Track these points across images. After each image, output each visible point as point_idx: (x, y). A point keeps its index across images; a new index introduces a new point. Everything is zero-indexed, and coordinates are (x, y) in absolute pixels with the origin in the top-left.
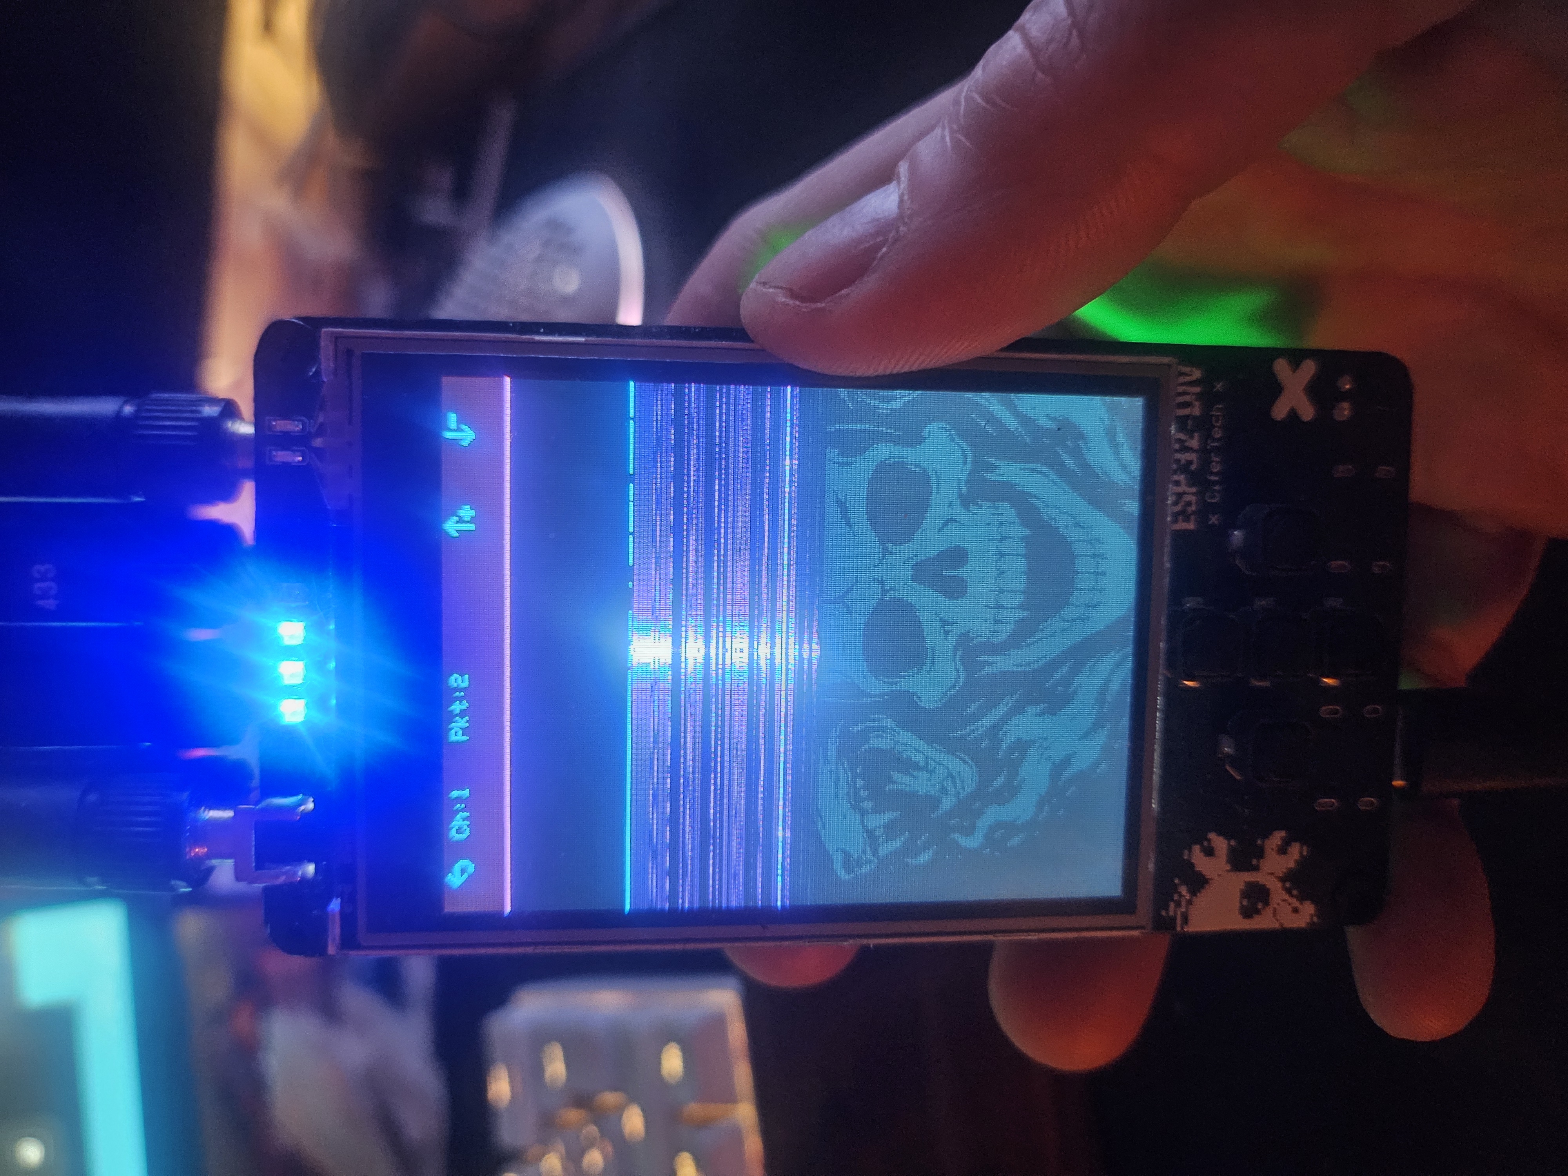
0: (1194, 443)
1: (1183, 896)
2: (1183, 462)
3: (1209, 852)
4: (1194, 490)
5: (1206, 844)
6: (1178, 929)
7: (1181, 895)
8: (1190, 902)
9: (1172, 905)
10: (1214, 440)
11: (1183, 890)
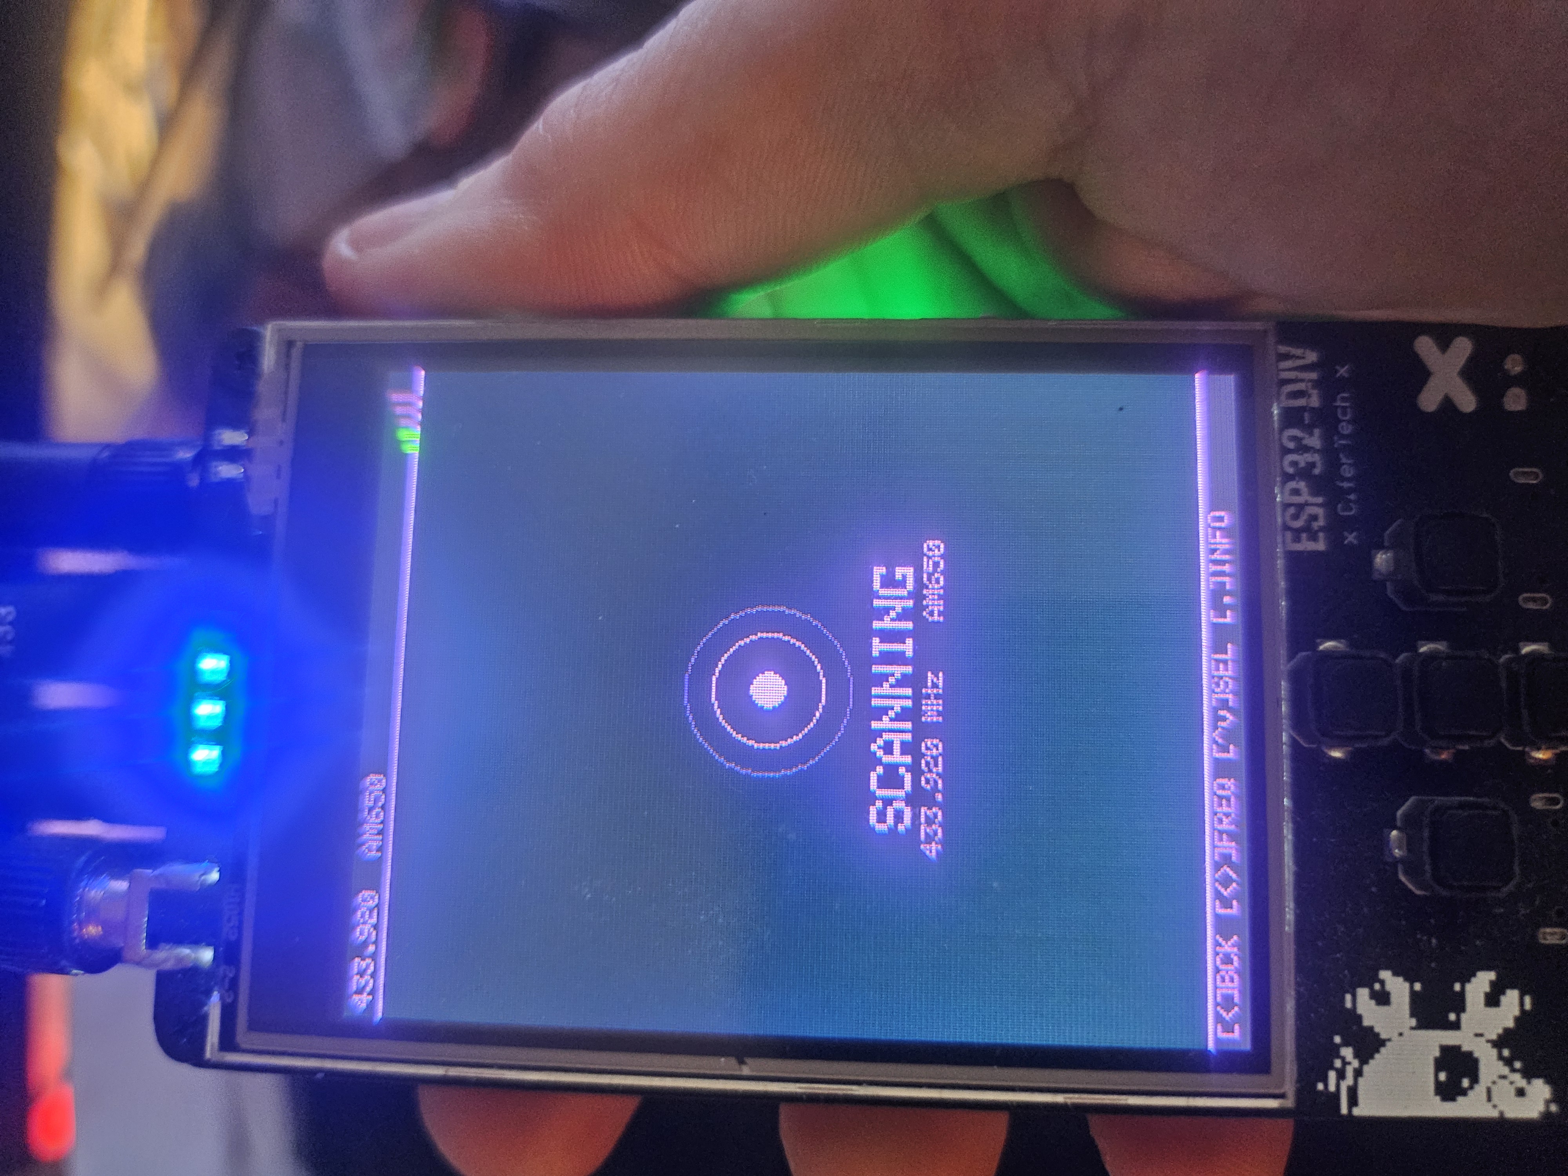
0: (1315, 441)
1: (1349, 1063)
2: (1302, 464)
3: (1382, 998)
4: (1320, 500)
5: (1377, 986)
6: (1344, 1110)
7: (1345, 1063)
8: (1358, 1073)
9: (1332, 1075)
10: (1343, 437)
11: (1347, 1052)
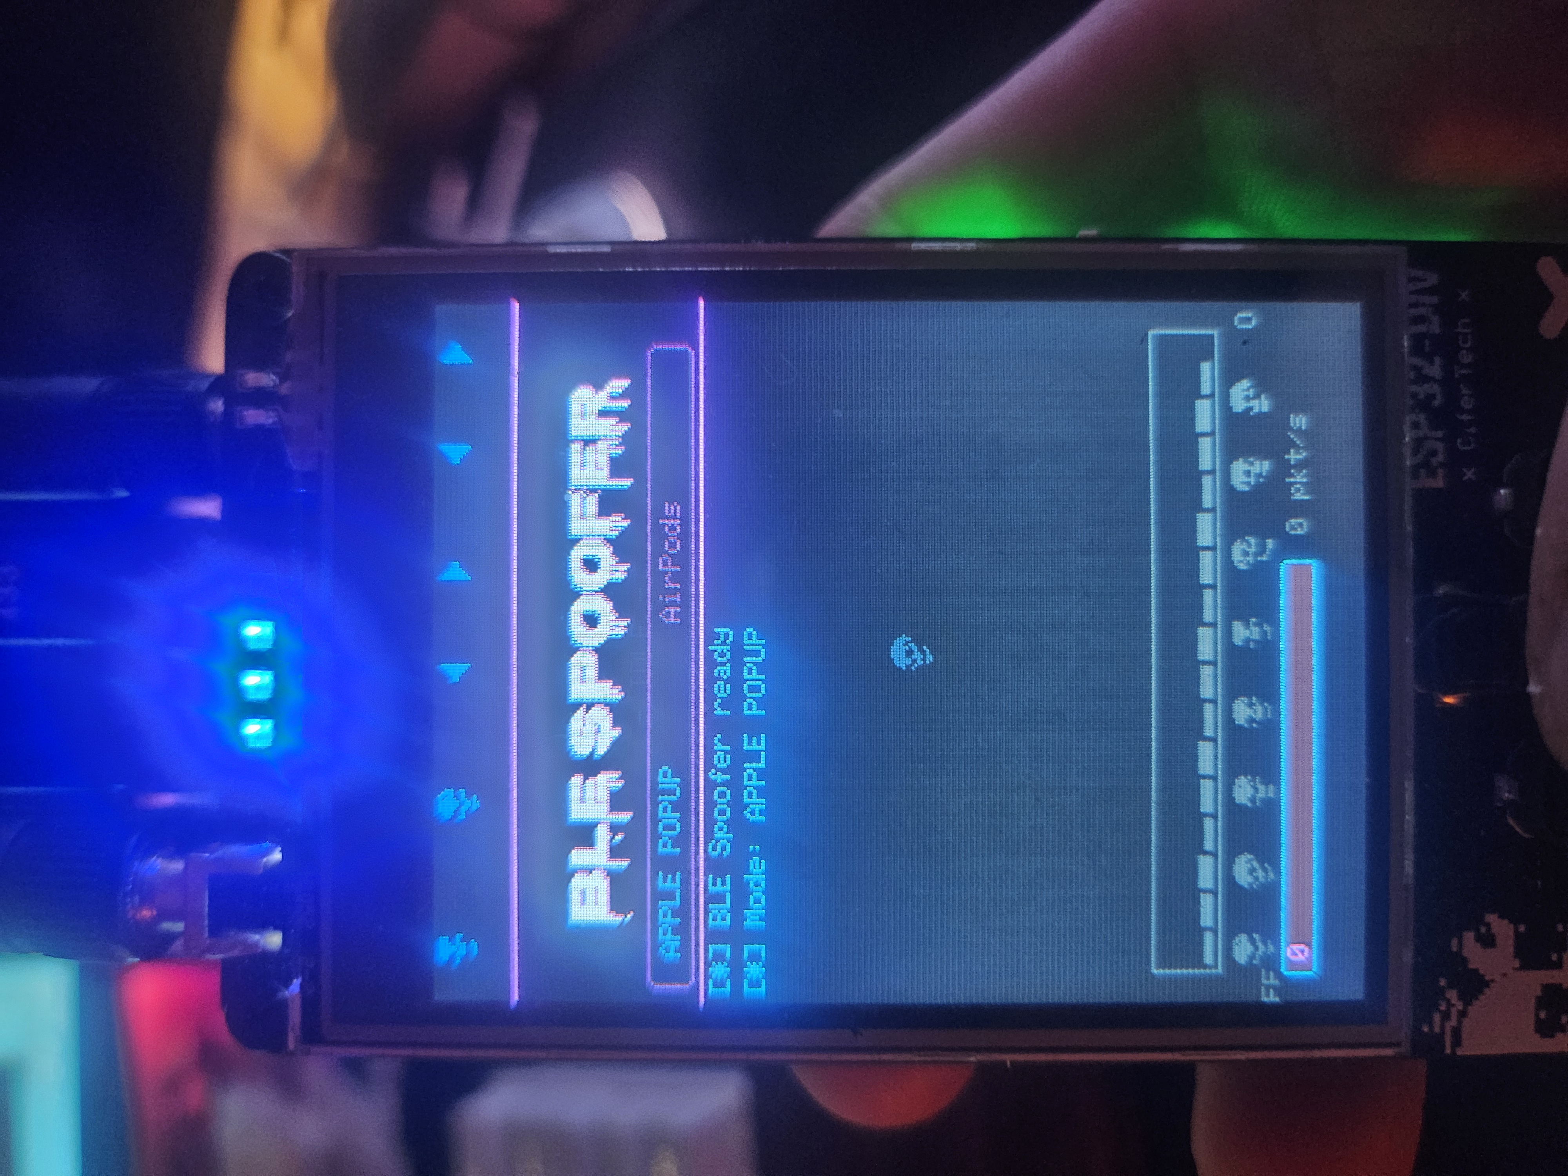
0: (1435, 370)
1: (1453, 1005)
2: (1421, 397)
3: (1488, 941)
4: (1440, 434)
5: (1483, 930)
6: (1448, 1051)
7: (1449, 1004)
8: (1463, 1014)
9: (1437, 1018)
10: (1462, 366)
11: (1452, 995)
